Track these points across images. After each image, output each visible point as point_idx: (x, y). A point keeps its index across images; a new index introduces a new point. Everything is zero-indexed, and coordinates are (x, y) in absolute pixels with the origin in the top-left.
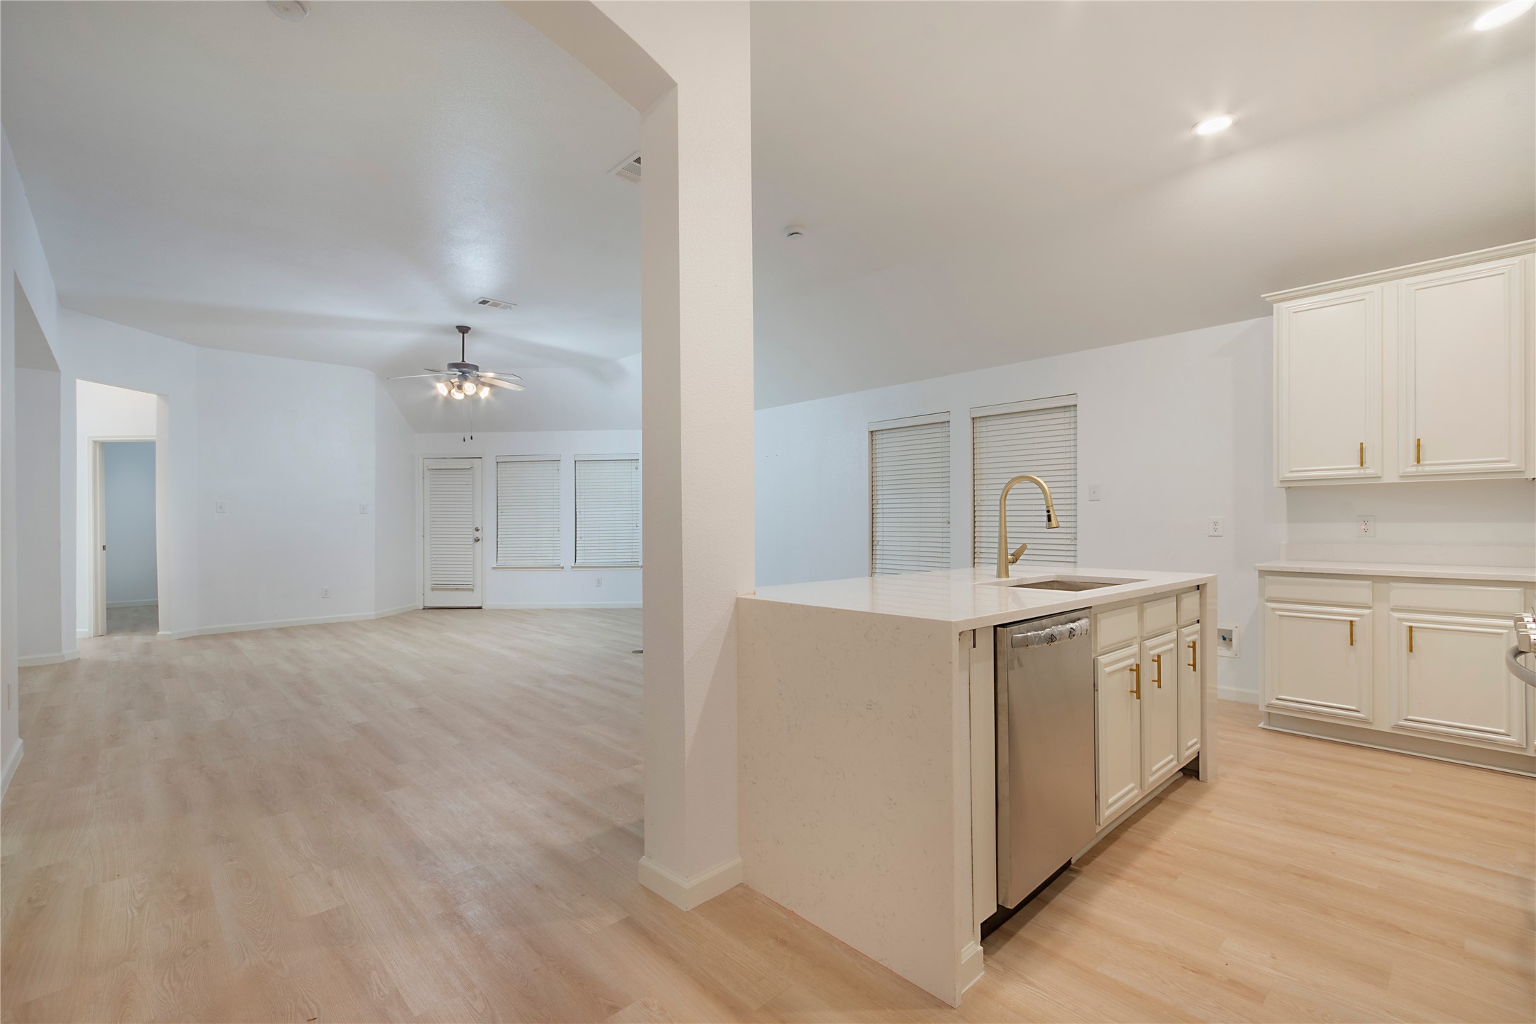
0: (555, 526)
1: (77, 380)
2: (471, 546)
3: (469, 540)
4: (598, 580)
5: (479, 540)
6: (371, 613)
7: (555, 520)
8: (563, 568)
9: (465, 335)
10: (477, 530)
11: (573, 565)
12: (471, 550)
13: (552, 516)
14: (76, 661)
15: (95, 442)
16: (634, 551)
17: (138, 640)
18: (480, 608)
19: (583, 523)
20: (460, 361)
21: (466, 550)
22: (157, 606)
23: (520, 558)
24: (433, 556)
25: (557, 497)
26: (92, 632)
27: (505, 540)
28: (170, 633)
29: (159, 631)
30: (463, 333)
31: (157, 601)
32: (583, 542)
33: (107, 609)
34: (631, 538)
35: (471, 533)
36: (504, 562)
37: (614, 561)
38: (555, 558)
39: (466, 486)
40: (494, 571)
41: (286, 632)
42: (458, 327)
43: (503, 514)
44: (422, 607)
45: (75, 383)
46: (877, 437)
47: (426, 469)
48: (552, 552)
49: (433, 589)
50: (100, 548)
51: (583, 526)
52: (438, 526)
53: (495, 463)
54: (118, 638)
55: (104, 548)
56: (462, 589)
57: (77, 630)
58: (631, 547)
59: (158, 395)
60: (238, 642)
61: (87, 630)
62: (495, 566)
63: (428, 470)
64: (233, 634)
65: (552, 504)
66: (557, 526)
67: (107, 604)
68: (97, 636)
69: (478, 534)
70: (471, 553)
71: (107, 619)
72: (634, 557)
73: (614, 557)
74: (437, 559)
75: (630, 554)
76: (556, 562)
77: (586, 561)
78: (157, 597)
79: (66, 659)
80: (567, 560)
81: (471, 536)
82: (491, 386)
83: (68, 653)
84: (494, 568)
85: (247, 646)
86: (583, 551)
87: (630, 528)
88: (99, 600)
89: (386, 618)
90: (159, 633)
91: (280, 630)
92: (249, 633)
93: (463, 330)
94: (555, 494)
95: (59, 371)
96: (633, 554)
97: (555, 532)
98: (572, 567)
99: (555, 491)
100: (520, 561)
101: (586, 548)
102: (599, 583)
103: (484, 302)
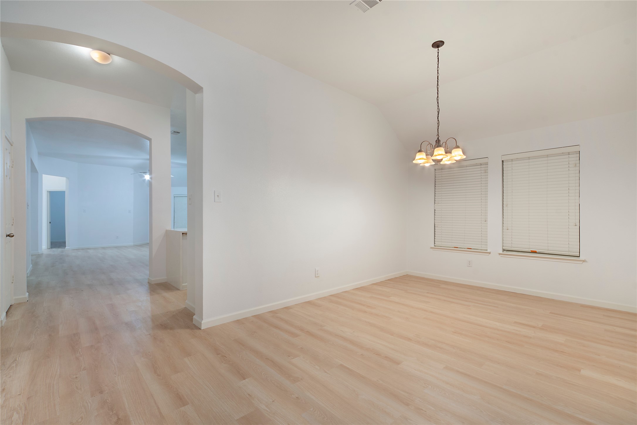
1: (43, 175)
6: (131, 244)
14: (42, 254)
15: (48, 191)
17: (60, 250)
22: (66, 242)
28: (69, 248)
29: (66, 247)
41: (105, 248)
50: (49, 223)
54: (54, 249)
57: (42, 247)
59: (66, 178)
61: (45, 247)
64: (88, 249)
67: (51, 241)
68: (48, 249)
78: (65, 239)
79: (40, 253)
89: (137, 246)
91: (102, 248)
95: (38, 173)
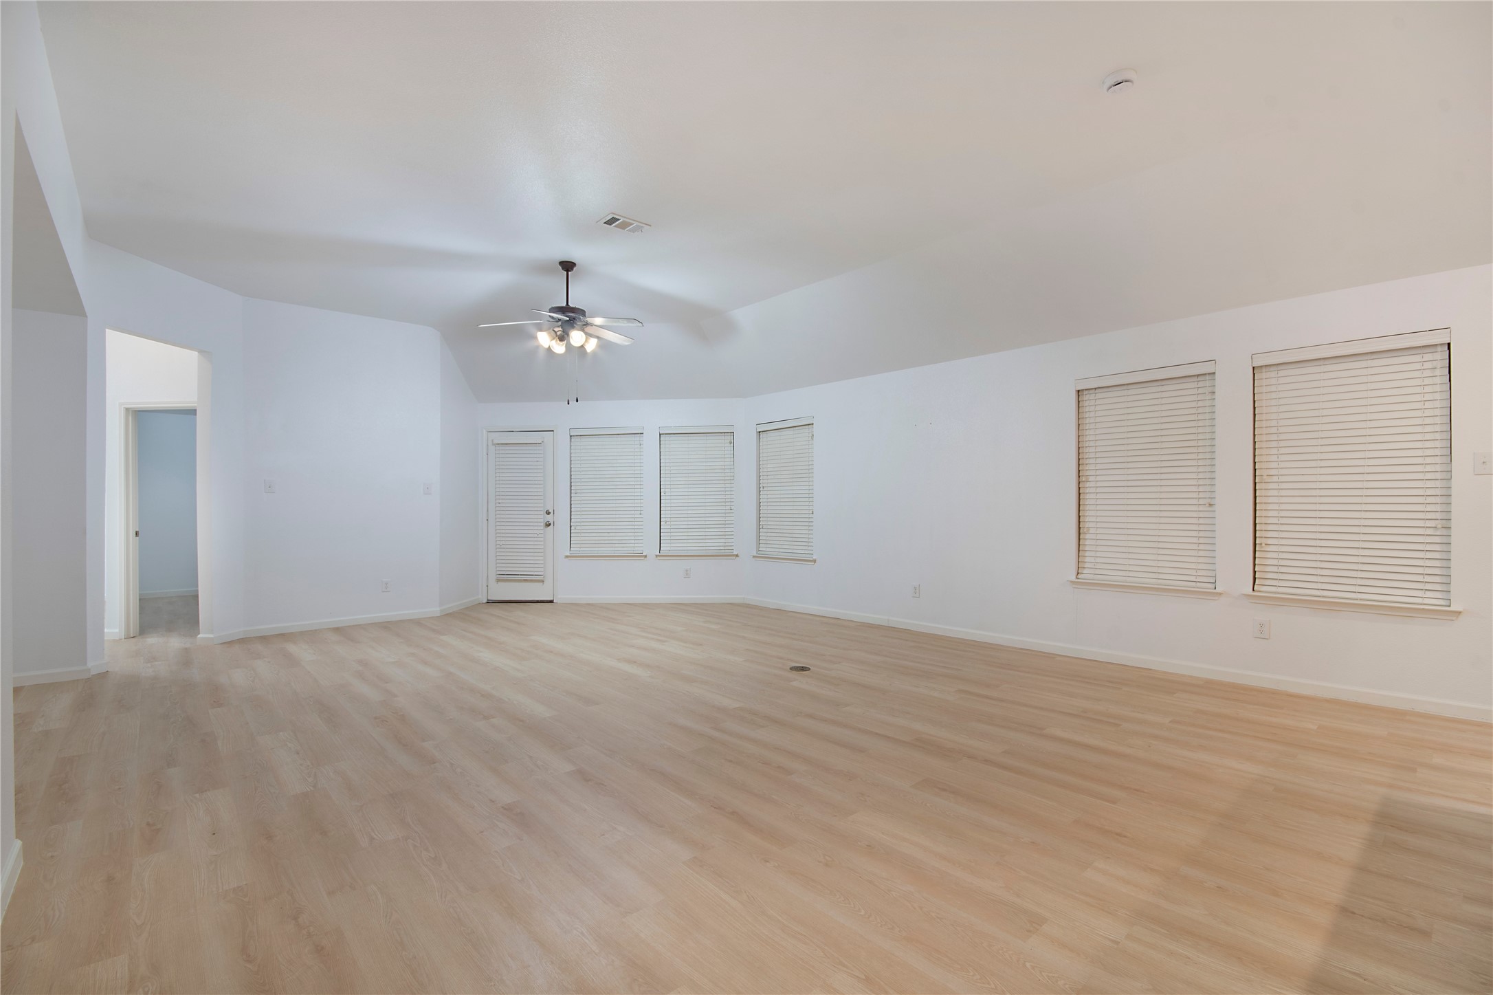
0: (637, 509)
1: (107, 330)
2: (542, 532)
3: (539, 524)
4: (687, 571)
5: (550, 524)
6: (434, 610)
7: (636, 501)
8: (646, 556)
9: (570, 273)
10: (548, 513)
11: (658, 553)
12: (542, 535)
13: (633, 498)
14: (104, 675)
15: (127, 409)
16: (727, 537)
17: (176, 642)
18: (551, 602)
19: (669, 505)
20: (564, 304)
21: (536, 535)
23: (597, 546)
24: (498, 543)
25: (639, 476)
26: (123, 634)
27: (579, 524)
28: (212, 636)
29: (199, 632)
30: (568, 271)
31: (198, 590)
32: (669, 527)
33: (140, 600)
34: (723, 522)
35: (542, 517)
36: (578, 549)
37: (704, 548)
38: (636, 545)
39: (536, 463)
40: (567, 559)
41: (344, 632)
42: (562, 263)
43: (577, 495)
44: (485, 601)
45: (104, 333)
46: (1085, 397)
47: (490, 443)
48: (633, 538)
49: (498, 581)
50: (132, 534)
51: (669, 508)
52: (504, 509)
53: (569, 437)
54: (152, 637)
55: (137, 534)
56: (531, 581)
57: (106, 630)
58: (723, 533)
59: (201, 352)
60: (292, 648)
61: (117, 630)
62: (568, 554)
63: (493, 444)
64: (285, 637)
65: (633, 483)
66: (639, 509)
67: (140, 595)
68: (128, 637)
69: (549, 518)
70: (542, 539)
71: (140, 614)
72: (727, 544)
73: (704, 545)
74: (503, 546)
75: (723, 540)
76: (638, 550)
77: (672, 549)
78: (197, 586)
79: (93, 673)
80: (651, 549)
81: (542, 520)
82: (598, 337)
83: (94, 665)
84: (567, 557)
85: (303, 652)
86: (669, 538)
87: (723, 511)
88: (131, 592)
89: (453, 614)
90: (199, 636)
91: (337, 630)
92: (302, 633)
93: (568, 266)
94: (636, 472)
95: (86, 317)
96: (727, 541)
97: (636, 516)
98: (657, 556)
99: (636, 468)
100: (597, 549)
101: (672, 534)
102: (687, 574)
103: (611, 222)
